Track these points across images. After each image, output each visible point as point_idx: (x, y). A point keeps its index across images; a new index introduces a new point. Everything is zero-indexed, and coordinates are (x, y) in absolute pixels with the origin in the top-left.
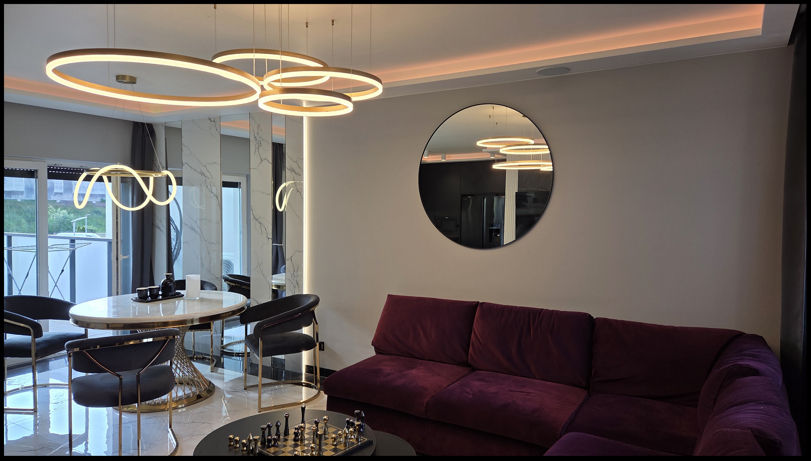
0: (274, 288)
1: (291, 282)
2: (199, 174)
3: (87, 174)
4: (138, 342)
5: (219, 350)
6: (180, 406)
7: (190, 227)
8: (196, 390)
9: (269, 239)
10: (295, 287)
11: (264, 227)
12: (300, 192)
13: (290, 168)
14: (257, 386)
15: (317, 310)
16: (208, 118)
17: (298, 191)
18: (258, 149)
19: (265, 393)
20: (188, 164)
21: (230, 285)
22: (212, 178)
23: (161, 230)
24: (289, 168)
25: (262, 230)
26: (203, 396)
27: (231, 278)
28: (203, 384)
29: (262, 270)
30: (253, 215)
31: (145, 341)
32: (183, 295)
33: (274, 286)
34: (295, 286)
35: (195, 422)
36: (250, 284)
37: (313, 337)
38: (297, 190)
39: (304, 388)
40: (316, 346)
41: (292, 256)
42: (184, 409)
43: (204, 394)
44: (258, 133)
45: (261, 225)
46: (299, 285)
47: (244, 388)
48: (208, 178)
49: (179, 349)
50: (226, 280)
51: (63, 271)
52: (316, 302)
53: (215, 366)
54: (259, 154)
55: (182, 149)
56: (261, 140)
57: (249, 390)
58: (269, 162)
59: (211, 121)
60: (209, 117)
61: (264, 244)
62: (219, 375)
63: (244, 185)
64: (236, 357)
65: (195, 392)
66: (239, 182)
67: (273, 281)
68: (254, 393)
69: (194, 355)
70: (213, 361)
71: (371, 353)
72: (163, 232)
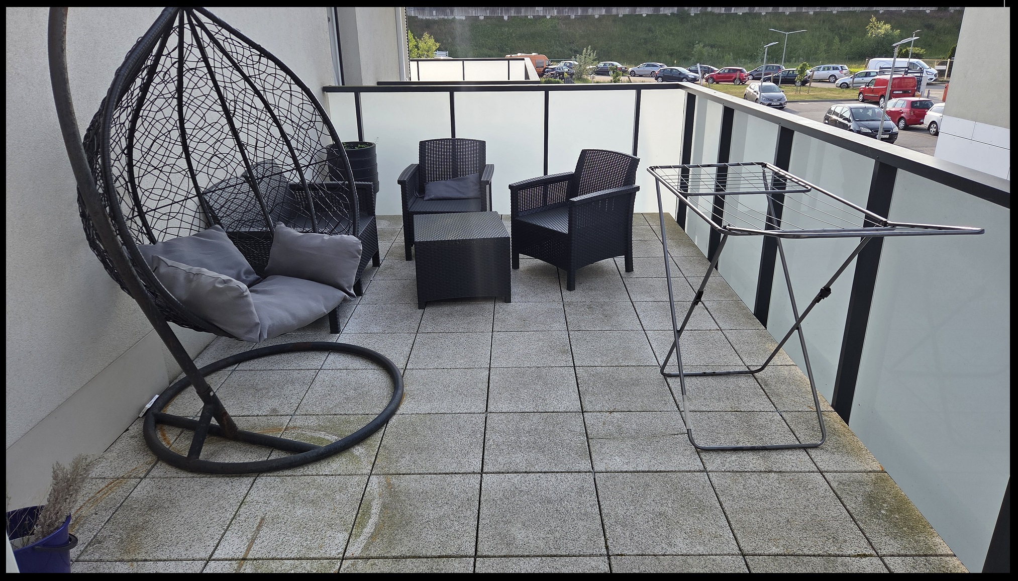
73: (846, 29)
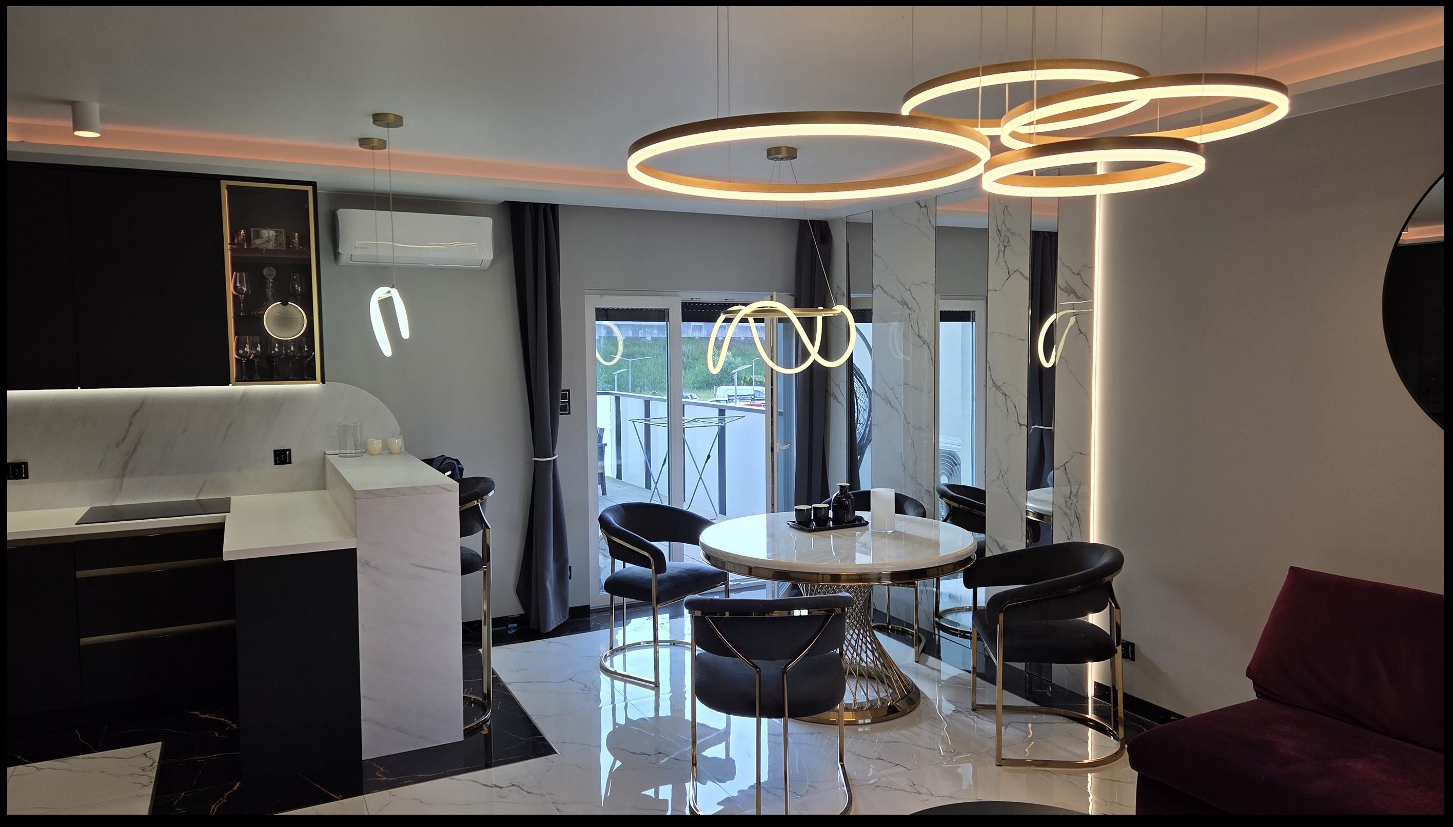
0: (1030, 517)
1: (1064, 512)
2: (899, 304)
3: (725, 317)
4: (785, 614)
5: (931, 621)
6: (861, 721)
7: (883, 398)
8: (887, 696)
9: (1021, 425)
10: (1072, 525)
11: (1012, 402)
12: (1085, 335)
13: (1066, 287)
14: (993, 707)
15: (1117, 582)
16: (916, 202)
17: (1081, 333)
18: (1004, 252)
19: (1012, 727)
20: (881, 288)
21: (951, 505)
22: (920, 311)
23: (839, 402)
24: (1064, 288)
25: (1007, 408)
26: (901, 709)
27: (953, 493)
28: (899, 686)
29: (1007, 484)
30: (992, 380)
31: (797, 613)
32: (867, 523)
33: (1032, 514)
34: (1072, 522)
35: (883, 760)
36: (985, 506)
37: (1109, 634)
38: (1079, 329)
39: (1090, 730)
40: (1117, 653)
41: (1067, 462)
42: (867, 729)
43: (900, 705)
44: (1004, 222)
45: (1006, 399)
46: (1080, 519)
47: (972, 706)
48: (914, 312)
49: (859, 618)
50: (943, 495)
51: (709, 457)
52: (1116, 564)
53: (923, 651)
54: (1005, 262)
55: (873, 261)
56: (1008, 234)
57: (980, 712)
58: (1023, 275)
59: (921, 207)
60: (917, 200)
61: (1012, 434)
62: (930, 671)
63: (980, 315)
64: (960, 638)
65: (885, 700)
66: (972, 311)
67: (1029, 504)
68: (989, 721)
69: (889, 624)
70: (920, 640)
71: (1246, 693)
72: (842, 405)
73: (688, 356)
